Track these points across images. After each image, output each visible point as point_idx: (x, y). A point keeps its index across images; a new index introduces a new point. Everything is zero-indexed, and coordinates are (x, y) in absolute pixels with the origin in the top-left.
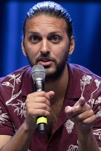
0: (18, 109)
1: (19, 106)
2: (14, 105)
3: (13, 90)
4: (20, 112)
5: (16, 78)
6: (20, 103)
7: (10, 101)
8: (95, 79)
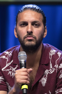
0: (10, 72)
1: (11, 71)
2: (7, 70)
3: (7, 60)
4: (11, 74)
5: (9, 54)
6: (12, 68)
7: (5, 68)
8: (57, 52)
